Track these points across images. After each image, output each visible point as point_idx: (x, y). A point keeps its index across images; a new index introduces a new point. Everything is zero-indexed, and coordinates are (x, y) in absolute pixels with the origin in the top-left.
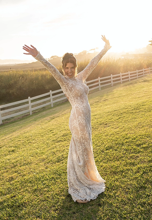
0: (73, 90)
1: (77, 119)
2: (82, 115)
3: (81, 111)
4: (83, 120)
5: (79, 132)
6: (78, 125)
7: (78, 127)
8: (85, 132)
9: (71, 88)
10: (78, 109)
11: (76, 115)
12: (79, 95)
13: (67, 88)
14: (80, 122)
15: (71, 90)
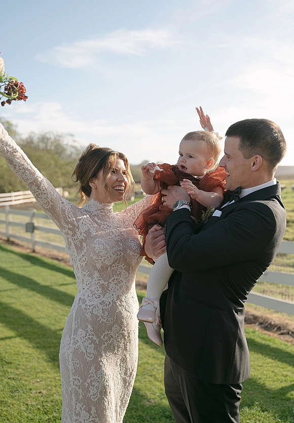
0: (85, 250)
1: (72, 336)
2: (90, 327)
3: (88, 316)
4: (88, 342)
5: (71, 375)
6: (71, 355)
7: (70, 360)
8: (89, 381)
9: (81, 242)
10: (83, 306)
11: (74, 323)
12: (99, 266)
13: (70, 240)
14: (79, 348)
15: (80, 248)
